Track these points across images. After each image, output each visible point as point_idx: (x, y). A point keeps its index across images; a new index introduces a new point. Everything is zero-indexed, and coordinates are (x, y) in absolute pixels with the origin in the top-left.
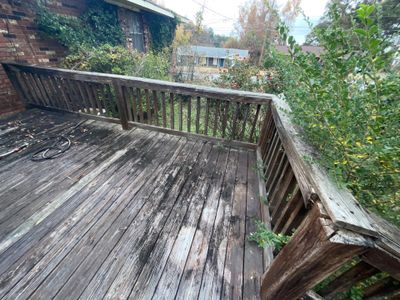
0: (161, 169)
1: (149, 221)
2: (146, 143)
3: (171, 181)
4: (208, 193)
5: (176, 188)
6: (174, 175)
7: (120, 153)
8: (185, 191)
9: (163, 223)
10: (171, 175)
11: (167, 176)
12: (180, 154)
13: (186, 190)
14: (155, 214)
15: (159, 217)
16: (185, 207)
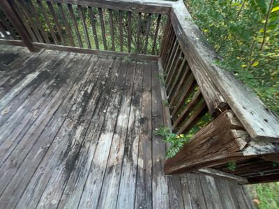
0: (76, 87)
1: (70, 136)
2: (57, 64)
3: (87, 97)
4: (121, 103)
5: (92, 102)
6: (89, 91)
7: (31, 77)
8: (100, 104)
9: (84, 134)
10: (86, 92)
11: (82, 93)
12: (93, 71)
13: (102, 103)
14: (75, 128)
15: (80, 129)
16: (102, 118)
